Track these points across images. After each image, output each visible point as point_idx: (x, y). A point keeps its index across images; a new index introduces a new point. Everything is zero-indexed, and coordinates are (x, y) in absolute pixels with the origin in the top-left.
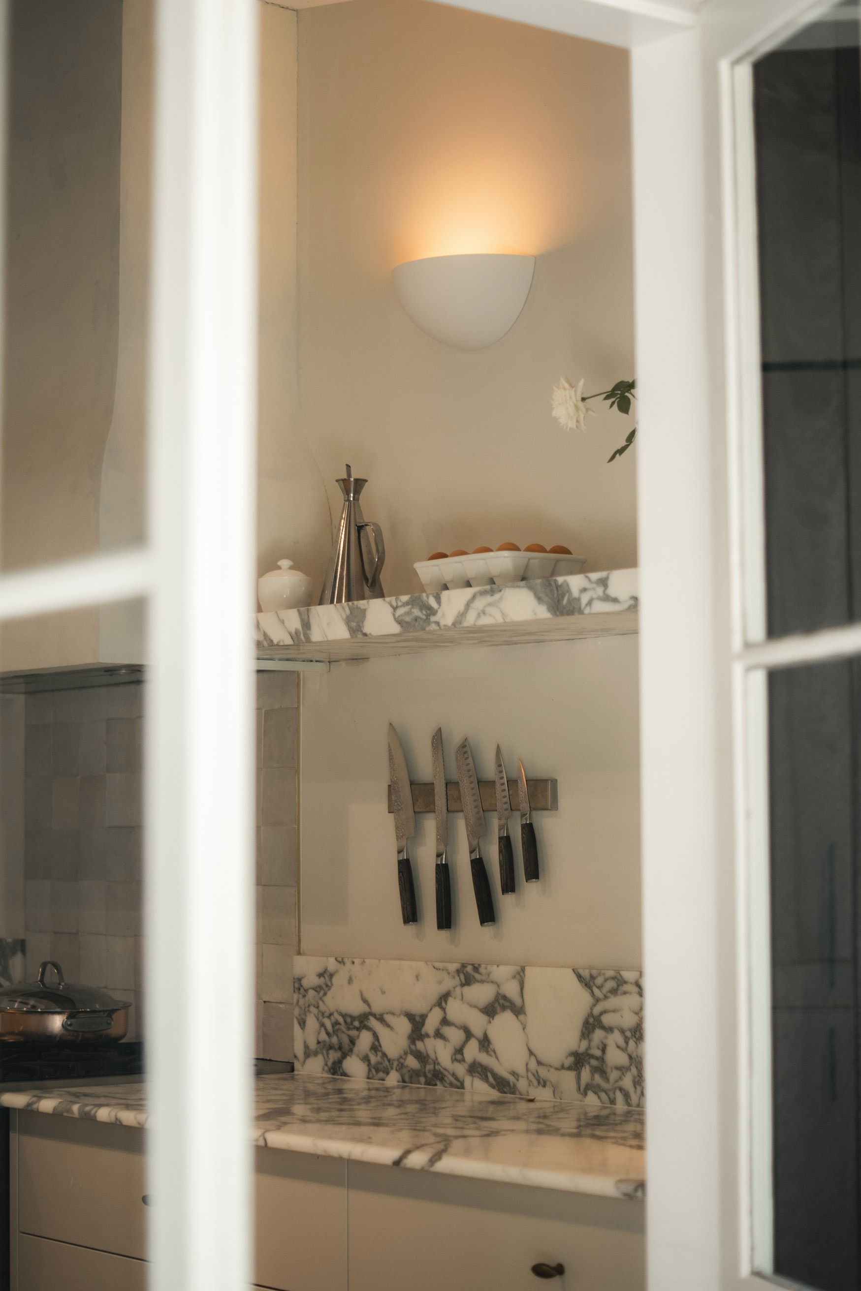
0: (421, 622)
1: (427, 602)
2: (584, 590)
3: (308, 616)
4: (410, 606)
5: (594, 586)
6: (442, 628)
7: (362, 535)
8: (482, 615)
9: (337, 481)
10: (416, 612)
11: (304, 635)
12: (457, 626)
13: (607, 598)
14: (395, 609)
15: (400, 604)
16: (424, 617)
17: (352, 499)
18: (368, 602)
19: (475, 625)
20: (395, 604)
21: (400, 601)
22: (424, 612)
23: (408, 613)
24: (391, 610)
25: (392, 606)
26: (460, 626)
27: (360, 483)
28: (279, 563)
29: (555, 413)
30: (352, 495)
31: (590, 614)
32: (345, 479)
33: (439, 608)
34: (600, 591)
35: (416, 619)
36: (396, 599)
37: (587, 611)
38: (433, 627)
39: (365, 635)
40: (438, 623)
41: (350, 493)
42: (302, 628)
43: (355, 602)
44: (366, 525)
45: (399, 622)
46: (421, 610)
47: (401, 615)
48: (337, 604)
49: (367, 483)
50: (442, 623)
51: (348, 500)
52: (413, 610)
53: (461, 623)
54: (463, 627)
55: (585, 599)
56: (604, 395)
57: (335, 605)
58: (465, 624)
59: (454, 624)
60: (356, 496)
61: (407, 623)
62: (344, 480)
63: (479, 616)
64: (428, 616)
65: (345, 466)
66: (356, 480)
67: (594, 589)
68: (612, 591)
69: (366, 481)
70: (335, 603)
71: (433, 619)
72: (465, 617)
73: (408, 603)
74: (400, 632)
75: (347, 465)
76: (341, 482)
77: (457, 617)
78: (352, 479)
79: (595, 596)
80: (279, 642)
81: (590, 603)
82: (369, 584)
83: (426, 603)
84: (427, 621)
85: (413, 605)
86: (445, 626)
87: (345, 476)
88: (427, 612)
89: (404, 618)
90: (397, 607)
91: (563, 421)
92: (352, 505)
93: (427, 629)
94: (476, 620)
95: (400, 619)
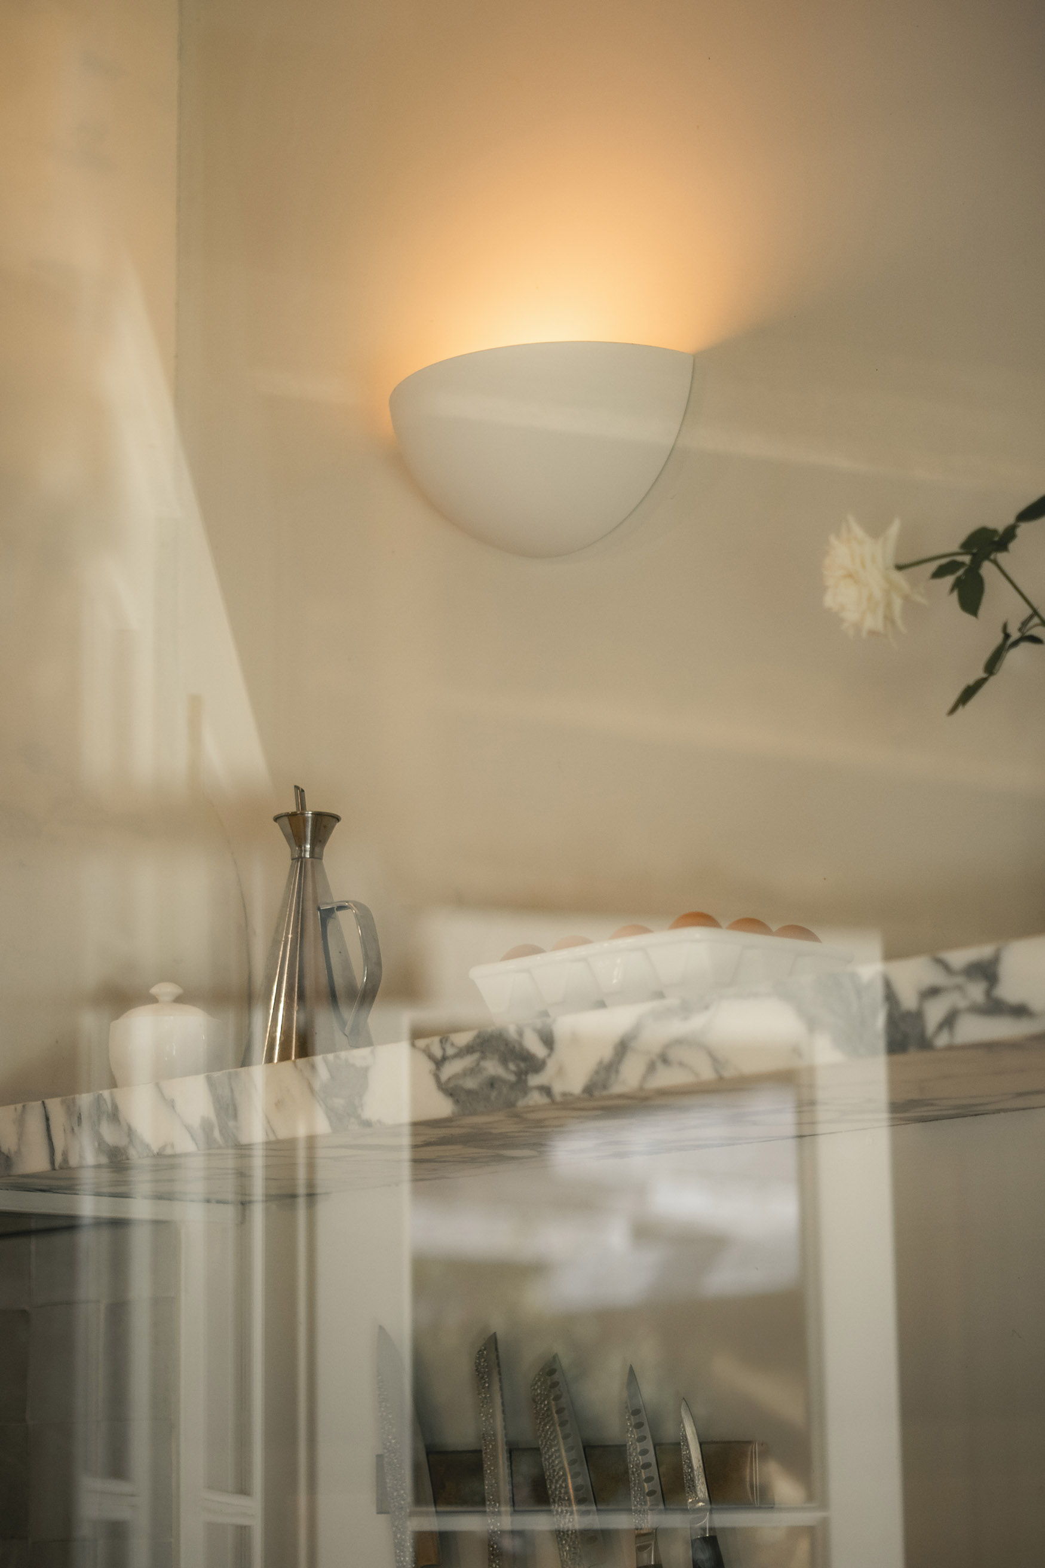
0: (505, 1090)
1: (520, 1044)
2: (933, 992)
3: (232, 1091)
4: (476, 1056)
5: (959, 980)
6: (558, 1098)
7: (329, 927)
8: (660, 1066)
9: (277, 819)
10: (492, 1067)
11: (221, 1131)
12: (596, 1093)
13: (995, 1007)
14: (439, 1063)
15: (450, 1051)
16: (512, 1078)
17: (308, 855)
18: (372, 1052)
19: (641, 1089)
20: (438, 1053)
21: (452, 1045)
22: (512, 1066)
23: (472, 1071)
24: (430, 1066)
25: (431, 1057)
26: (605, 1093)
27: (324, 822)
28: (154, 990)
29: (829, 601)
30: (308, 846)
31: (950, 1048)
32: (294, 814)
33: (549, 1055)
34: (976, 992)
35: (492, 1083)
36: (441, 1041)
37: (942, 1040)
38: (536, 1098)
39: (367, 1124)
40: (546, 1090)
41: (305, 843)
42: (218, 1115)
43: (343, 1054)
44: (341, 908)
45: (450, 1090)
46: (504, 1061)
47: (455, 1076)
48: (298, 1060)
49: (338, 825)
50: (558, 1088)
51: (300, 859)
52: (484, 1064)
53: (605, 1087)
54: (612, 1097)
55: (935, 1013)
56: (933, 566)
57: (294, 1062)
58: (617, 1089)
59: (589, 1090)
60: (317, 850)
61: (469, 1092)
62: (291, 816)
63: (651, 1068)
64: (521, 1076)
65: (292, 791)
66: (318, 815)
67: (959, 988)
68: (1009, 990)
69: (337, 819)
70: (293, 1058)
71: (534, 1080)
72: (617, 1072)
73: (472, 1047)
74: (453, 1113)
75: (297, 787)
76: (286, 820)
77: (597, 1072)
78: (309, 814)
79: (962, 1004)
80: (164, 1148)
81: (949, 1021)
82: (347, 1029)
83: (517, 1047)
84: (520, 1084)
85: (483, 1052)
86: (564, 1094)
87: (292, 808)
88: (518, 1066)
89: (461, 1082)
90: (445, 1058)
91: (851, 616)
92: (309, 866)
93: (521, 1103)
94: (644, 1078)
95: (451, 1085)
